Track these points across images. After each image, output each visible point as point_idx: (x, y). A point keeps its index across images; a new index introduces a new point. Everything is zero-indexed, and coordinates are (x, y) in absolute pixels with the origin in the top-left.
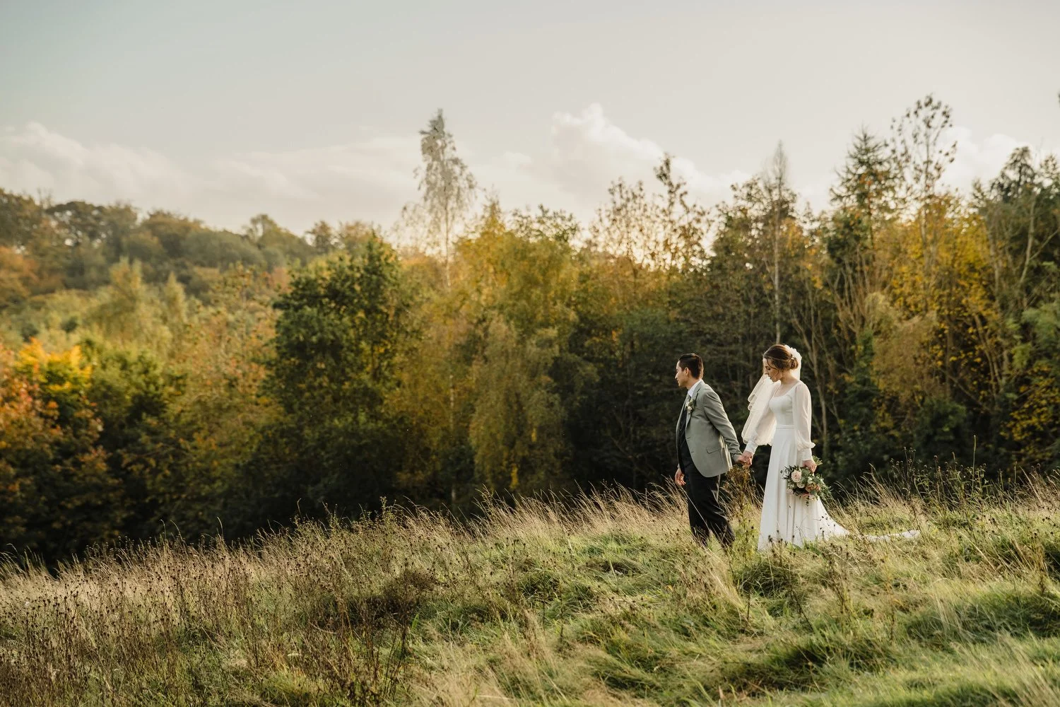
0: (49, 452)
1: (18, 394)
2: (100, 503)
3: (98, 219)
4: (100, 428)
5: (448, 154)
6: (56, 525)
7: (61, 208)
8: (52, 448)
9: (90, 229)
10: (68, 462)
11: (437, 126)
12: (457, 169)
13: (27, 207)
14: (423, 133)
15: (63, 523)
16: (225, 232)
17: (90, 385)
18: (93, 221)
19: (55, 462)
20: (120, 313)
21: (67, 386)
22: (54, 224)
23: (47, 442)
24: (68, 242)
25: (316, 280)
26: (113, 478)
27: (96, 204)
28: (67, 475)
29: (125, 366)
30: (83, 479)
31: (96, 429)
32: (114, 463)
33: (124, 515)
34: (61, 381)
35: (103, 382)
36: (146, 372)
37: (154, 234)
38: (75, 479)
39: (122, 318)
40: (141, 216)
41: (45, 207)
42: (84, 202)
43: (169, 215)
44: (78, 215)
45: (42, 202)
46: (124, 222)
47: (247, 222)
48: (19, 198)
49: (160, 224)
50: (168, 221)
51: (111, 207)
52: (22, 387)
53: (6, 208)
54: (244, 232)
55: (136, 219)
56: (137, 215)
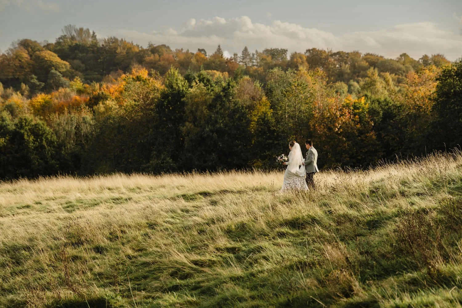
0: (356, 133)
1: (345, 113)
2: (374, 150)
4: (373, 125)
6: (359, 158)
7: (335, 54)
8: (357, 131)
9: (345, 61)
10: (362, 136)
13: (324, 55)
15: (362, 157)
16: (391, 59)
17: (368, 110)
18: (346, 58)
19: (359, 136)
20: (370, 86)
21: (361, 110)
22: (333, 60)
23: (355, 129)
24: (337, 66)
26: (378, 141)
27: (347, 52)
28: (362, 140)
29: (379, 103)
30: (368, 142)
31: (372, 125)
32: (379, 137)
33: (382, 154)
34: (358, 109)
35: (373, 108)
36: (387, 105)
37: (367, 62)
38: (365, 142)
39: (371, 88)
40: (362, 56)
41: (330, 54)
42: (343, 52)
43: (371, 55)
44: (341, 56)
45: (328, 52)
46: (356, 58)
47: (399, 56)
48: (321, 51)
49: (369, 58)
50: (372, 57)
51: (351, 53)
52: (346, 111)
53: (317, 55)
54: (397, 60)
55: (360, 57)
56: (360, 55)
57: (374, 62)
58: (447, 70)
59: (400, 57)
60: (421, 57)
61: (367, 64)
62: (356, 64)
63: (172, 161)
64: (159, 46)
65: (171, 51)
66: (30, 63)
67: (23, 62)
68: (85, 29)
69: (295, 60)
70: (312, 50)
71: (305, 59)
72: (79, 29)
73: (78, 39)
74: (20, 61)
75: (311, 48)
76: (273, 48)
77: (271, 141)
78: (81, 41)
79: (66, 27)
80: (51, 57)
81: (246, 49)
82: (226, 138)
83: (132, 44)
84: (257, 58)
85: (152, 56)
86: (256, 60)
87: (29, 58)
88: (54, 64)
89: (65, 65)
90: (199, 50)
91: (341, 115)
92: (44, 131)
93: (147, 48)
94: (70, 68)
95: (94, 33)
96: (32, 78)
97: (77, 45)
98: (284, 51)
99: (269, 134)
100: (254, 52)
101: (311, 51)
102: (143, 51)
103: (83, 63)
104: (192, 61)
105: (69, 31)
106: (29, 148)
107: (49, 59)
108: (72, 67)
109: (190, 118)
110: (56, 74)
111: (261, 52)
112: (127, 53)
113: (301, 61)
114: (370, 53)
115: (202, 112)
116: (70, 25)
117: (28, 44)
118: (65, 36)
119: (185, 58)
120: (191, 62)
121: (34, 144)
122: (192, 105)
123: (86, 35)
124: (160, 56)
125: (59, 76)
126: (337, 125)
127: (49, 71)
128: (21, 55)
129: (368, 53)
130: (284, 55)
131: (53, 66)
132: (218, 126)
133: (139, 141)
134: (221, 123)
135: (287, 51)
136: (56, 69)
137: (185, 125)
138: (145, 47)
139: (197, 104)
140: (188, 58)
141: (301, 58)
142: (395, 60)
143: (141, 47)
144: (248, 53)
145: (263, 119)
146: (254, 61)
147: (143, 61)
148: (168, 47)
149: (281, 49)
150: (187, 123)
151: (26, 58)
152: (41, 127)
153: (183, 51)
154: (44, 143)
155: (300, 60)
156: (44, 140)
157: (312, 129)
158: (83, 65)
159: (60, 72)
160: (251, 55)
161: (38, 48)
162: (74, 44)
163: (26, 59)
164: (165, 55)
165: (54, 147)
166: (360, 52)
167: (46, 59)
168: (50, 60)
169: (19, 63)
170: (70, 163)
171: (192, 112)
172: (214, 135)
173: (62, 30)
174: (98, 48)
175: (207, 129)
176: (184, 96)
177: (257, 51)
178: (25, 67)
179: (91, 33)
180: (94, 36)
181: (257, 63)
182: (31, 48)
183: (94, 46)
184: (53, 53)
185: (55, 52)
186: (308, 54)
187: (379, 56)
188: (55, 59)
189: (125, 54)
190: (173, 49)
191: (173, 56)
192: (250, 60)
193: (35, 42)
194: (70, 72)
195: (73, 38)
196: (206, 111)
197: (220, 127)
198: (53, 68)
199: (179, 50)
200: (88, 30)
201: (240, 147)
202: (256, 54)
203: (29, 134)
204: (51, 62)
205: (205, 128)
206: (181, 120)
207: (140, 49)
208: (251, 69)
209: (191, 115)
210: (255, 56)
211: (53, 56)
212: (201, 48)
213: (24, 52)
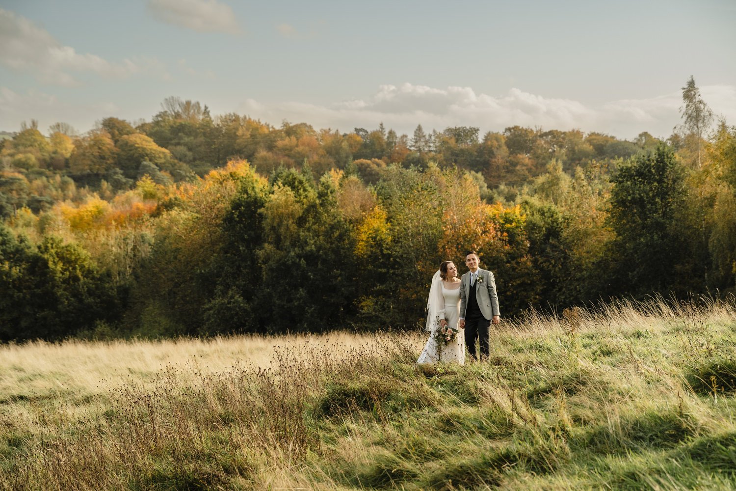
1: (489, 230)
2: (529, 282)
3: (564, 138)
4: (529, 245)
5: (697, 98)
6: (508, 293)
7: (546, 134)
8: (506, 256)
9: (560, 144)
10: (513, 262)
11: (692, 84)
12: (702, 106)
13: (530, 135)
14: (684, 89)
15: (512, 292)
16: (626, 141)
17: (525, 224)
18: (561, 140)
19: (508, 262)
20: (552, 186)
21: (514, 224)
22: (543, 142)
23: (503, 252)
24: (550, 150)
25: (631, 168)
26: (535, 269)
27: (563, 131)
28: (514, 269)
30: (520, 270)
31: (527, 245)
32: (535, 262)
33: (541, 288)
34: (511, 222)
35: (531, 222)
36: (552, 216)
37: (591, 145)
38: (517, 270)
39: (552, 188)
40: (584, 136)
41: (539, 134)
42: (557, 131)
43: (598, 135)
44: (554, 137)
45: (537, 132)
46: (576, 139)
47: (637, 136)
48: (526, 130)
49: (594, 139)
50: (598, 137)
51: (569, 132)
52: (491, 226)
53: (520, 135)
54: (635, 141)
55: (582, 137)
56: (582, 135)
57: (601, 145)
58: (625, 168)
59: (639, 138)
60: (668, 137)
61: (591, 147)
62: (576, 148)
63: (243, 299)
64: (297, 126)
65: (314, 132)
66: (115, 151)
67: (103, 150)
68: (193, 102)
69: (489, 143)
70: (513, 128)
71: (503, 141)
72: (185, 103)
73: (184, 116)
74: (100, 148)
75: (512, 126)
76: (458, 127)
77: (384, 270)
78: (188, 119)
79: (166, 100)
80: (144, 143)
81: (419, 128)
82: (320, 266)
83: (260, 123)
84: (435, 140)
85: (287, 139)
86: (434, 143)
87: (113, 144)
88: (148, 152)
89: (163, 153)
90: (356, 129)
91: (484, 232)
92: (79, 255)
93: (281, 129)
94: (171, 158)
95: (206, 108)
96: (116, 173)
97: (181, 125)
98: (475, 131)
99: (382, 260)
100: (431, 133)
101: (512, 130)
102: (275, 132)
103: (190, 149)
104: (343, 147)
105: (172, 106)
106: (55, 280)
107: (140, 146)
108: (174, 156)
109: (270, 237)
110: (150, 166)
111: (442, 132)
112: (251, 136)
113: (497, 144)
114: (596, 133)
115: (288, 228)
116: (173, 97)
117: (114, 124)
118: (166, 112)
119: (333, 142)
120: (341, 147)
121: (63, 274)
122: (273, 219)
123: (194, 111)
124: (298, 140)
125: (153, 169)
126: (476, 247)
127: (140, 163)
128: (101, 140)
129: (593, 131)
130: (474, 136)
131: (147, 155)
132: (308, 248)
133: (198, 271)
134: (313, 244)
135: (478, 130)
136: (150, 160)
137: (263, 248)
138: (278, 127)
139: (281, 217)
140: (338, 142)
141: (497, 139)
142: (630, 141)
143: (272, 127)
144: (423, 133)
145: (374, 239)
146: (432, 145)
147: (275, 147)
148: (310, 127)
149: (470, 128)
150: (266, 245)
151: (109, 144)
152: (74, 250)
153: (331, 132)
154: (79, 273)
155: (495, 143)
156: (79, 268)
157: (442, 252)
158: (190, 154)
159: (156, 165)
160: (427, 137)
161: (128, 129)
162: (178, 124)
163: (109, 146)
164: (305, 137)
165: (93, 278)
166: (581, 130)
167: (137, 145)
168: (142, 148)
169: (99, 152)
170: (116, 301)
171: (273, 228)
172: (301, 262)
173: (161, 104)
174: (211, 129)
175: (293, 254)
176: (262, 206)
177: (434, 131)
178: (107, 157)
179: (203, 108)
180: (206, 112)
181: (436, 148)
182: (118, 130)
183: (206, 126)
184: (146, 137)
185: (150, 135)
186: (508, 134)
187: (609, 136)
188: (151, 145)
189: (249, 136)
190: (317, 129)
191: (317, 139)
192: (426, 144)
193: (123, 121)
194: (171, 164)
195: (177, 115)
196: (293, 227)
197: (312, 250)
198: (146, 158)
199: (325, 131)
200: (198, 103)
201: (339, 278)
202: (434, 135)
203: (56, 260)
204: (144, 149)
205: (289, 252)
206: (257, 240)
207: (271, 129)
208: (426, 156)
209: (272, 232)
210: (433, 138)
211: (147, 141)
212: (358, 127)
213: (106, 136)
